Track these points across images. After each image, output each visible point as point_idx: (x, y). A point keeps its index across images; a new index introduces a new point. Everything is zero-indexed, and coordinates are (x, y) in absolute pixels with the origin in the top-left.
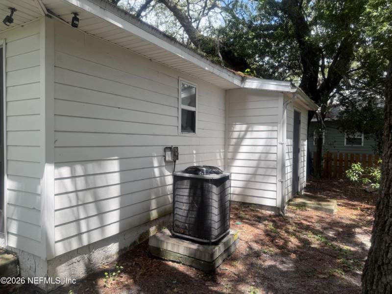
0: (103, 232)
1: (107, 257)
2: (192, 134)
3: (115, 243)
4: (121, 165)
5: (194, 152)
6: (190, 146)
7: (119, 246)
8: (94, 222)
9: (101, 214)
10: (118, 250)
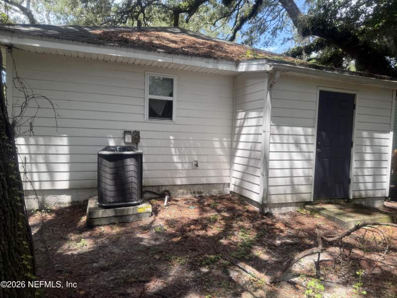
0: (53, 185)
1: (60, 203)
2: (167, 121)
3: (67, 195)
4: (69, 141)
5: (171, 138)
6: (164, 133)
7: (72, 198)
8: (45, 177)
9: (51, 172)
10: (70, 201)
